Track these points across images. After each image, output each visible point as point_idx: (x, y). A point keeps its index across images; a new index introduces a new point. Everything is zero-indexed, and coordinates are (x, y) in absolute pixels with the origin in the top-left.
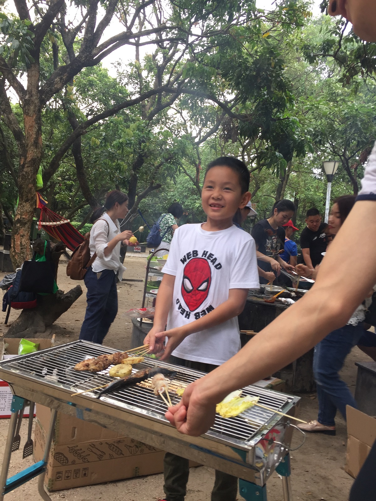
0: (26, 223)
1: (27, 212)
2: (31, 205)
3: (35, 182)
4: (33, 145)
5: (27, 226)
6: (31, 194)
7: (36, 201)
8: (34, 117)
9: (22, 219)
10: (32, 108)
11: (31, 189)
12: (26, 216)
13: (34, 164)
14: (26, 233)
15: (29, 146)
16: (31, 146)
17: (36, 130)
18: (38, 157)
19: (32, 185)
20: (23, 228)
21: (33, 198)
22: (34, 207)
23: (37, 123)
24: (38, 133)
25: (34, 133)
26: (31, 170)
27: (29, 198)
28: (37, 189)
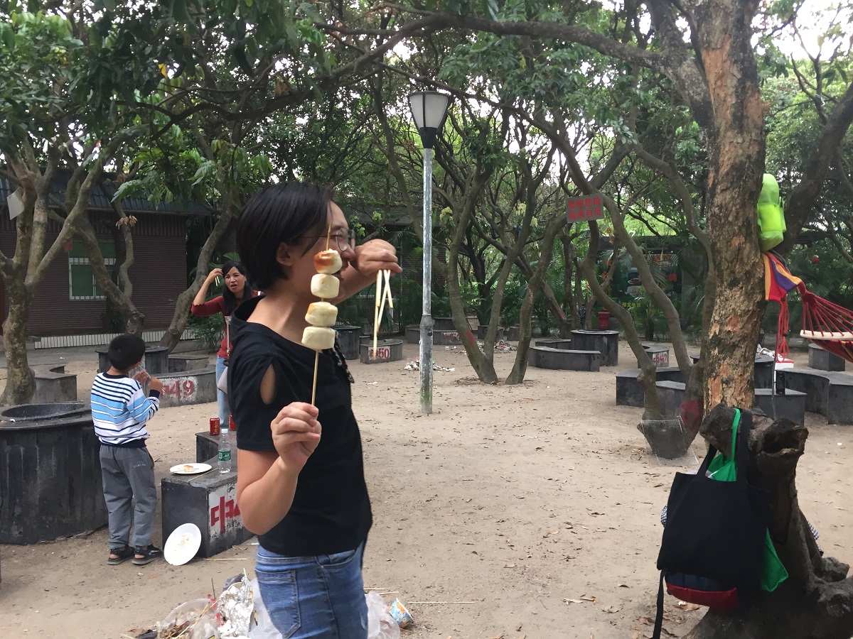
0: (734, 346)
1: (736, 315)
2: (748, 296)
3: (752, 228)
4: (731, 127)
5: (738, 353)
6: (743, 264)
7: (763, 280)
8: (728, 47)
9: (722, 336)
10: (717, 23)
11: (740, 249)
12: (735, 326)
13: (739, 178)
14: (735, 374)
15: (722, 133)
16: (726, 131)
17: (735, 82)
18: (749, 157)
19: (742, 239)
20: (727, 360)
21: (749, 275)
22: (759, 297)
23: (736, 62)
24: (744, 88)
25: (732, 90)
26: (733, 198)
27: (738, 276)
28: (762, 246)
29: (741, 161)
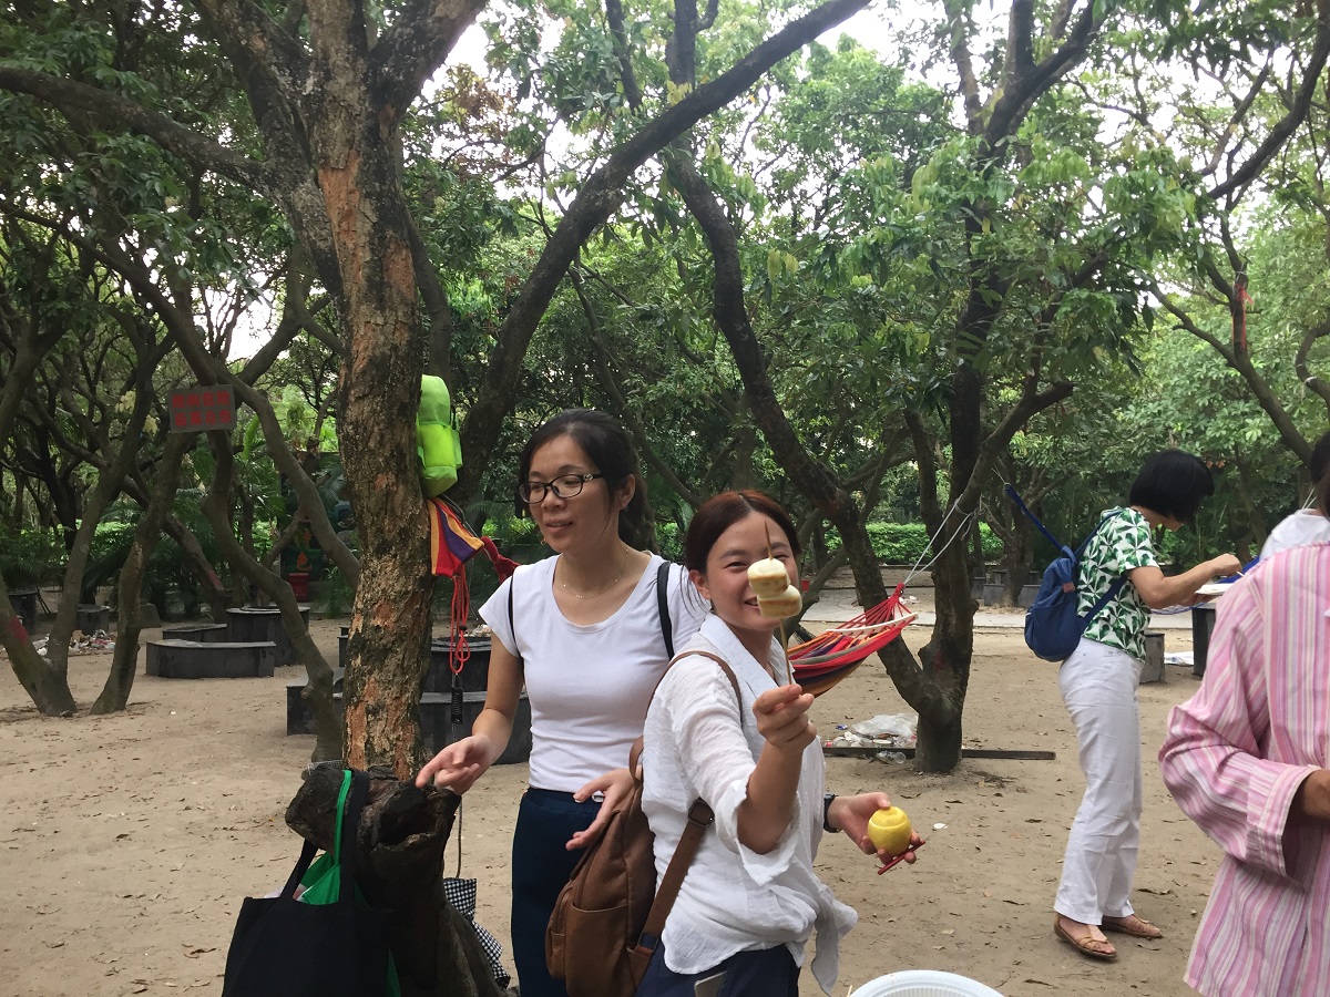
0: (386, 651)
1: (387, 600)
2: (406, 568)
3: (407, 459)
4: (366, 298)
5: (392, 663)
6: (394, 517)
7: (427, 543)
8: (355, 170)
9: (368, 635)
10: (337, 128)
11: (388, 494)
12: (386, 617)
13: (382, 382)
14: (387, 697)
15: (354, 307)
16: (360, 303)
17: (368, 227)
18: (395, 348)
19: (392, 479)
20: (375, 675)
21: (405, 535)
22: (422, 570)
23: (368, 195)
24: (382, 238)
25: (363, 239)
26: (374, 411)
27: (389, 537)
28: (424, 488)
29: (383, 354)
